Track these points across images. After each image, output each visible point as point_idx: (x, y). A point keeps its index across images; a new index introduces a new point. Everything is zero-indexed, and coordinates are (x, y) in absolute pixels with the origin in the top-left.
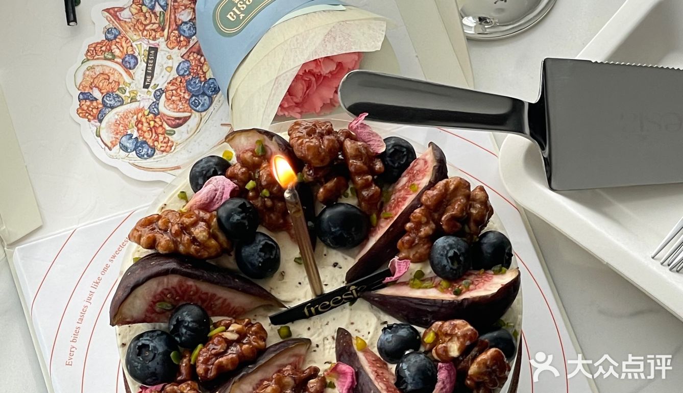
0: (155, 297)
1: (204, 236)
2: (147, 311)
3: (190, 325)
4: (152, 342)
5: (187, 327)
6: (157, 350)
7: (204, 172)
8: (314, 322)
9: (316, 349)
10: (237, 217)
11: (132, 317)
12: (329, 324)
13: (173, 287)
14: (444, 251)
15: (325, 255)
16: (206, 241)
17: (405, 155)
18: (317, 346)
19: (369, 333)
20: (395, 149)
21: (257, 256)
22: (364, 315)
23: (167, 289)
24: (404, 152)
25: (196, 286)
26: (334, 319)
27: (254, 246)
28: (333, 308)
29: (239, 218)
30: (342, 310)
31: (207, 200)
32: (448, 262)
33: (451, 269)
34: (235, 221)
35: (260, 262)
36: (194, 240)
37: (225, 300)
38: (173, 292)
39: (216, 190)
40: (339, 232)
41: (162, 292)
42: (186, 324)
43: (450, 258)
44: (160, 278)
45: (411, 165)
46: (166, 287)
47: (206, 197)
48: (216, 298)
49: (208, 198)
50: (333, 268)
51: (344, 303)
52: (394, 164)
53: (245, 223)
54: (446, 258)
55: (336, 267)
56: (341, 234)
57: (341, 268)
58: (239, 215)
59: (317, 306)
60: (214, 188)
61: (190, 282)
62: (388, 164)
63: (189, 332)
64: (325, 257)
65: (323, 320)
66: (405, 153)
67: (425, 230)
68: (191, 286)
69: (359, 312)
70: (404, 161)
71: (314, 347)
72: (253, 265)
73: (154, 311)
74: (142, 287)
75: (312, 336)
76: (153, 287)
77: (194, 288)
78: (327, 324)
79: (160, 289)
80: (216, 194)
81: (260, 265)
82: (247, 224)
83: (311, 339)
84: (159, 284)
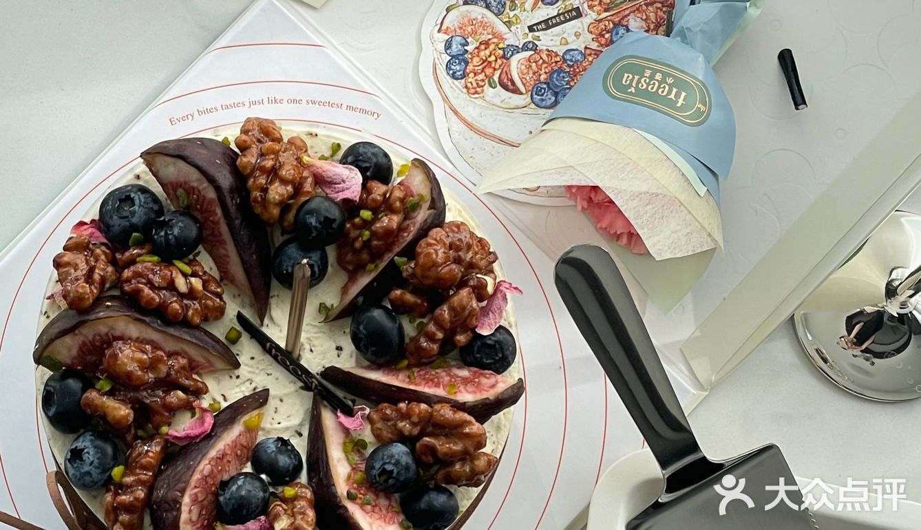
0: (186, 183)
1: (274, 198)
2: (171, 183)
3: (170, 237)
4: (139, 207)
5: (166, 234)
6: (132, 217)
7: (361, 158)
8: (263, 360)
9: (234, 377)
10: (313, 221)
11: (158, 172)
12: (270, 377)
13: (204, 197)
14: (388, 458)
15: (344, 332)
16: (269, 202)
17: (494, 359)
18: (238, 377)
19: (279, 423)
20: (495, 345)
21: (291, 264)
22: (296, 408)
23: (199, 191)
24: (497, 356)
25: (220, 218)
26: (277, 379)
27: (300, 255)
28: (289, 370)
29: (313, 224)
30: (291, 382)
31: (328, 178)
32: (379, 469)
33: (375, 476)
34: (308, 221)
35: (287, 270)
36: (265, 190)
37: (228, 256)
38: (201, 200)
39: (344, 181)
40: (361, 336)
41: (193, 188)
42: (169, 232)
43: (384, 468)
44: (204, 180)
45: (487, 371)
46: (200, 188)
47: (331, 175)
48: (223, 246)
49: (331, 177)
50: (335, 347)
51: (300, 380)
52: (478, 353)
53: (312, 233)
54: (382, 466)
55: (337, 351)
56: (361, 339)
57: (339, 356)
58: (316, 223)
60: (345, 177)
61: (219, 211)
62: (474, 346)
63: (163, 239)
64: (342, 333)
65: (270, 367)
66: (497, 358)
67: (404, 426)
68: (217, 214)
69: (298, 402)
70: (488, 361)
71: (234, 373)
72: (280, 264)
73: (175, 191)
74: (186, 164)
75: (246, 365)
76: (193, 176)
77: (217, 218)
78: (268, 375)
79: (195, 184)
80: (340, 184)
81: (285, 272)
82: (314, 235)
83: (242, 366)
84: (198, 180)
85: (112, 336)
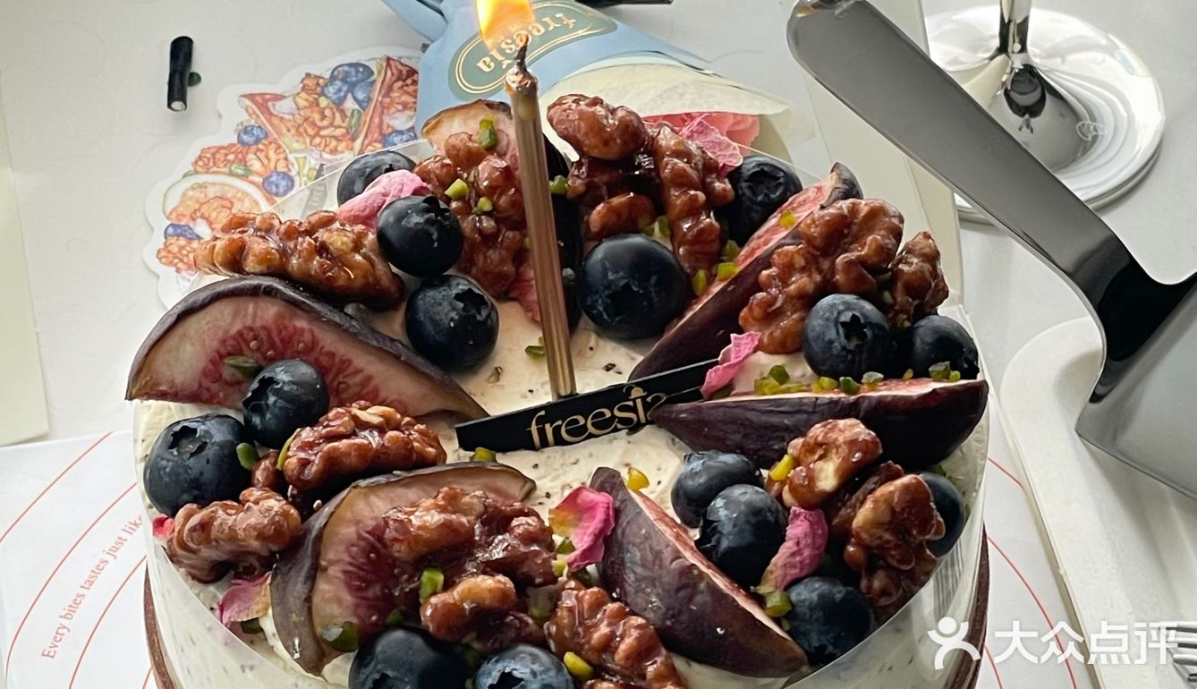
0: (224, 342)
1: (343, 243)
2: (205, 373)
3: (286, 388)
4: (203, 423)
5: (278, 393)
6: (211, 437)
7: (368, 170)
8: (549, 457)
9: (544, 500)
10: (416, 219)
11: (172, 384)
12: (580, 463)
13: (264, 328)
14: (832, 313)
15: (591, 349)
16: (346, 254)
17: (780, 184)
18: (548, 496)
19: (659, 483)
20: (762, 169)
21: (448, 308)
22: (653, 453)
23: (251, 329)
24: (779, 178)
25: (312, 331)
26: (591, 455)
27: (445, 290)
29: (422, 221)
30: (610, 441)
31: (363, 211)
32: (838, 333)
33: (844, 348)
34: (411, 225)
35: (452, 320)
36: (322, 249)
37: (369, 379)
38: (263, 334)
39: (386, 195)
40: (623, 282)
41: (240, 333)
42: (279, 386)
43: (844, 324)
44: (241, 302)
45: (790, 199)
46: (249, 322)
47: (363, 204)
48: (350, 370)
49: (366, 207)
50: (605, 372)
51: (616, 430)
52: (756, 195)
53: (431, 235)
54: (836, 326)
55: (611, 372)
56: (627, 286)
57: (620, 373)
58: (422, 216)
59: (559, 423)
60: (383, 191)
61: (301, 323)
62: (744, 194)
63: (281, 403)
64: (589, 352)
65: (567, 456)
66: (781, 180)
67: (799, 282)
68: (302, 330)
69: (647, 449)
70: (778, 194)
71: (538, 497)
72: (435, 323)
73: (218, 378)
74: (201, 315)
75: (540, 478)
76: (224, 319)
77: (307, 337)
78: (575, 463)
79: (237, 327)
80: (385, 201)
81: (452, 325)
82: (435, 236)
83: (537, 483)
84: (235, 315)
85: (368, 532)
